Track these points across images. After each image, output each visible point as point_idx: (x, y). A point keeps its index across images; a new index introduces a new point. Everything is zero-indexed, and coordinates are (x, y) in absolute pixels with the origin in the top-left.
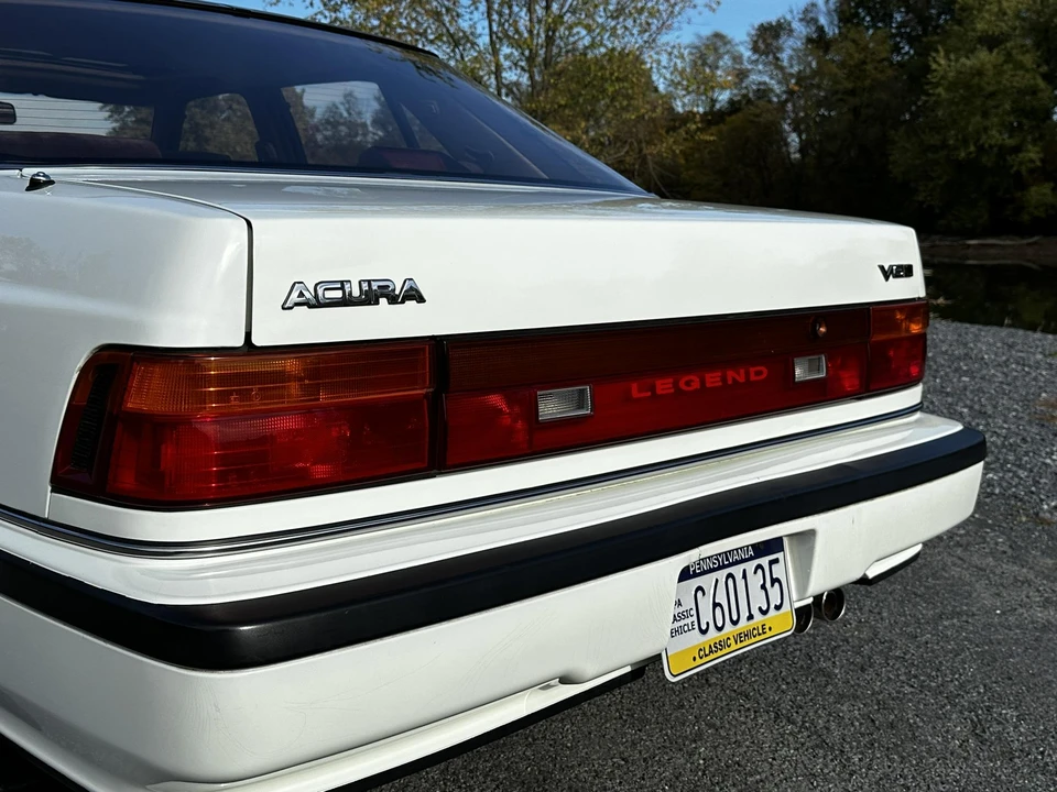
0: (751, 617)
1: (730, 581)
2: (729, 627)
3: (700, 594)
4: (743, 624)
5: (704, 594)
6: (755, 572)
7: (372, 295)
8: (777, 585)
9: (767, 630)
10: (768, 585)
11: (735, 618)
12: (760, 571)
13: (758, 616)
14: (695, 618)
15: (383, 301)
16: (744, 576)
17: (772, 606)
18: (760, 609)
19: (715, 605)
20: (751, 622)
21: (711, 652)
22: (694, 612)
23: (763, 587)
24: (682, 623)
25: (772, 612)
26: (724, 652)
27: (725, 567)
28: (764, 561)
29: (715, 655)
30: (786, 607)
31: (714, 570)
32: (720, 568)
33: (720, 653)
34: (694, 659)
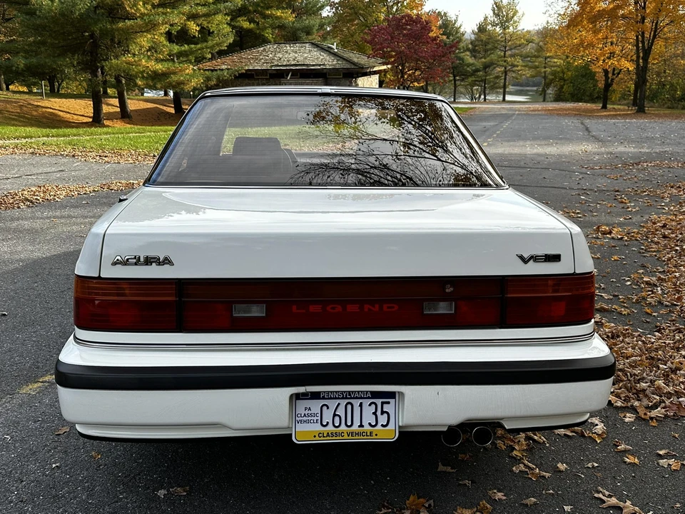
0: (361, 426)
1: (349, 407)
2: (343, 427)
3: (325, 408)
4: (355, 427)
5: (328, 408)
6: (370, 405)
7: (148, 261)
8: (386, 415)
9: (374, 434)
10: (379, 413)
11: (349, 424)
12: (373, 406)
13: (367, 427)
14: (319, 418)
15: (154, 264)
16: (361, 405)
17: (380, 424)
18: (370, 424)
19: (335, 415)
20: (361, 428)
21: (328, 435)
22: (319, 415)
23: (375, 413)
24: (310, 418)
25: (378, 427)
26: (338, 438)
27: (346, 398)
28: (379, 402)
29: (331, 438)
30: (391, 426)
31: (339, 398)
32: (343, 398)
33: (334, 438)
34: (315, 436)
